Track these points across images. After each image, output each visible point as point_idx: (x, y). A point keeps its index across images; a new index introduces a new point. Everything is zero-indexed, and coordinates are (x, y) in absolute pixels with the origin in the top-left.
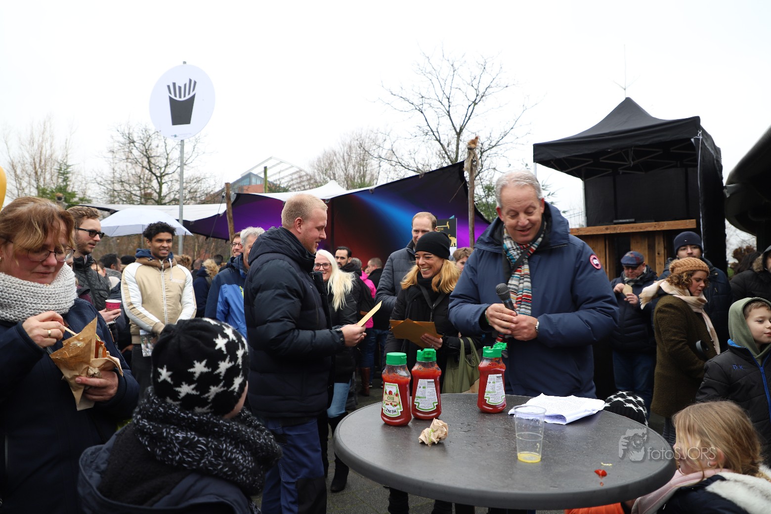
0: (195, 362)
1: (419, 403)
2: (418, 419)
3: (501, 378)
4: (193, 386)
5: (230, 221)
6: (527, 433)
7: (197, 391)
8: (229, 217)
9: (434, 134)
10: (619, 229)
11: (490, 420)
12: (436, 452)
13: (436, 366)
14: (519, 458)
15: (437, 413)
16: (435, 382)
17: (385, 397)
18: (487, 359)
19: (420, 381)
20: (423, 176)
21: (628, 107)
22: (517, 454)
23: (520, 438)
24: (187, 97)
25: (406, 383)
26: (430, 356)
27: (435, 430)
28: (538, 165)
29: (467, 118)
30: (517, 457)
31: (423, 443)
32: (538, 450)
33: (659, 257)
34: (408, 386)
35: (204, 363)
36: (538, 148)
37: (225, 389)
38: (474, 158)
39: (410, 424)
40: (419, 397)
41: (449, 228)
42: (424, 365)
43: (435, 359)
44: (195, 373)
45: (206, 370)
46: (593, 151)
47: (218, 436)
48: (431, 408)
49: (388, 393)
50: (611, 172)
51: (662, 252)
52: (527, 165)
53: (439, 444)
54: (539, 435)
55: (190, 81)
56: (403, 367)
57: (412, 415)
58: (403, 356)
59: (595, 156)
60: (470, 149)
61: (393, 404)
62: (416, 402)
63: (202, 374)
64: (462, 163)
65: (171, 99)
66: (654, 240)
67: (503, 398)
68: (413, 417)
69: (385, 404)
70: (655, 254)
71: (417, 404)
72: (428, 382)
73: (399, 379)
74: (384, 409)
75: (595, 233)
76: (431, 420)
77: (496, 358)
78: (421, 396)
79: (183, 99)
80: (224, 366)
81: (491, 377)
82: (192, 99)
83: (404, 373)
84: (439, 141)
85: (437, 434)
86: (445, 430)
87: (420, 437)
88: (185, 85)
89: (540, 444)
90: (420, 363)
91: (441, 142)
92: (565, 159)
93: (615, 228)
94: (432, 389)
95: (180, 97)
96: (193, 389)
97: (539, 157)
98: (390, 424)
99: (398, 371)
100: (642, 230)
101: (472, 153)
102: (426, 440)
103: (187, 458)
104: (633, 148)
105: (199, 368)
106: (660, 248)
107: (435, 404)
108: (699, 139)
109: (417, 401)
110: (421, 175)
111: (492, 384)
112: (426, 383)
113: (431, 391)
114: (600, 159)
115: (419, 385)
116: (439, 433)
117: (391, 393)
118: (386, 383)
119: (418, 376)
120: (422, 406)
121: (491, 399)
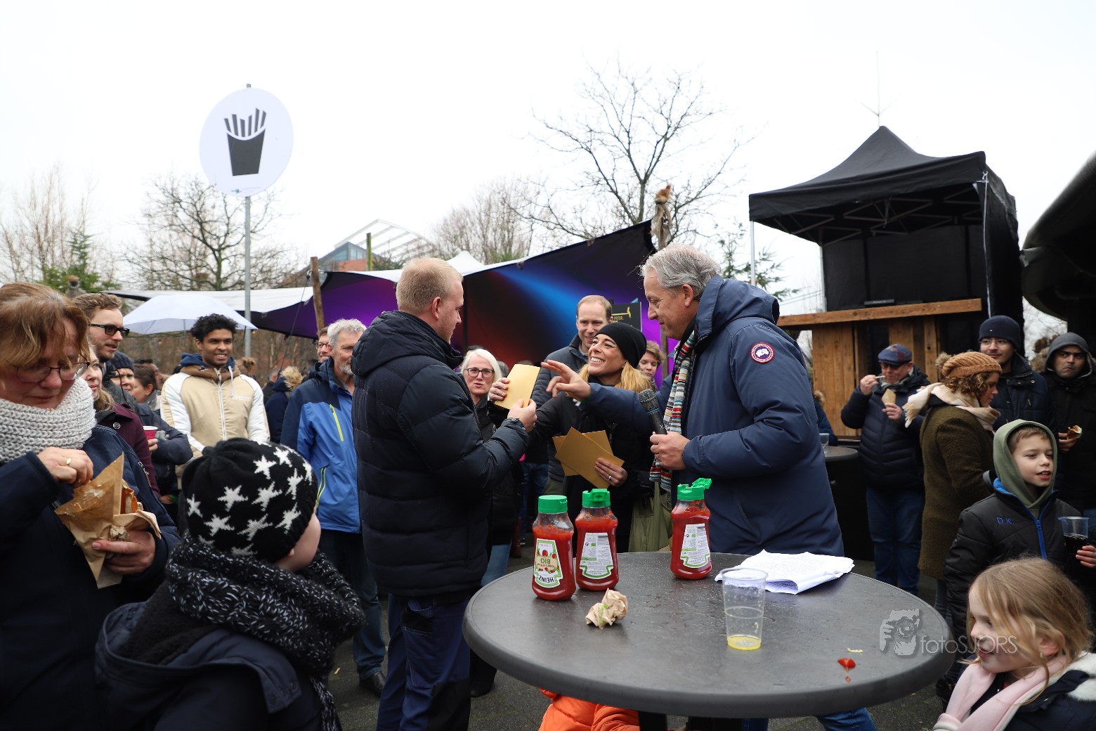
0: (227, 488)
1: (586, 567)
2: (585, 589)
3: (704, 529)
4: (226, 520)
5: (318, 312)
6: (740, 607)
7: (231, 526)
8: (317, 306)
9: (608, 184)
10: (872, 314)
11: (689, 589)
12: (610, 636)
13: (610, 514)
14: (730, 644)
15: (613, 581)
16: (609, 537)
17: (538, 559)
18: (683, 502)
19: (589, 536)
20: (592, 242)
21: (883, 139)
22: (725, 638)
23: (731, 615)
24: (254, 135)
25: (567, 538)
26: (601, 500)
27: (609, 605)
28: (756, 224)
29: (655, 160)
30: (726, 642)
31: (592, 625)
32: (756, 631)
33: (930, 352)
34: (569, 543)
35: (238, 489)
36: (754, 199)
37: (271, 524)
38: (664, 215)
39: (574, 597)
40: (587, 559)
41: (630, 316)
42: (592, 512)
43: (608, 503)
44: (226, 502)
45: (241, 499)
46: (835, 204)
47: (258, 584)
48: (603, 574)
49: (541, 553)
50: (859, 233)
51: (934, 346)
52: (741, 225)
53: (615, 626)
54: (758, 610)
55: (258, 111)
56: (562, 517)
57: (576, 584)
58: (562, 500)
59: (838, 210)
60: (659, 203)
61: (549, 569)
62: (582, 566)
63: (236, 504)
64: (649, 223)
65: (230, 138)
66: (923, 329)
67: (707, 557)
68: (578, 587)
69: (537, 570)
70: (924, 349)
71: (584, 569)
72: (600, 537)
73: (557, 533)
74: (536, 576)
75: (838, 321)
76: (603, 591)
77: (696, 501)
78: (589, 557)
79: (247, 138)
80: (266, 495)
81: (690, 529)
82: (260, 138)
83: (563, 525)
84: (616, 193)
85: (611, 611)
86: (624, 606)
87: (587, 616)
88: (250, 118)
89: (759, 622)
90: (587, 510)
91: (619, 194)
92: (793, 214)
93: (866, 313)
94: (606, 546)
95: (243, 135)
96: (226, 524)
97: (758, 213)
98: (544, 598)
99: (556, 521)
100: (905, 315)
101: (661, 208)
102: (597, 620)
103: (213, 608)
104: (890, 199)
105: (232, 496)
106: (931, 340)
107: (610, 569)
108: (984, 184)
109: (584, 564)
110: (590, 241)
111: (690, 538)
112: (597, 538)
113: (603, 550)
114: (845, 214)
115: (586, 541)
116: (615, 609)
117: (545, 553)
118: (538, 539)
119: (584, 529)
120: (591, 572)
121: (690, 560)
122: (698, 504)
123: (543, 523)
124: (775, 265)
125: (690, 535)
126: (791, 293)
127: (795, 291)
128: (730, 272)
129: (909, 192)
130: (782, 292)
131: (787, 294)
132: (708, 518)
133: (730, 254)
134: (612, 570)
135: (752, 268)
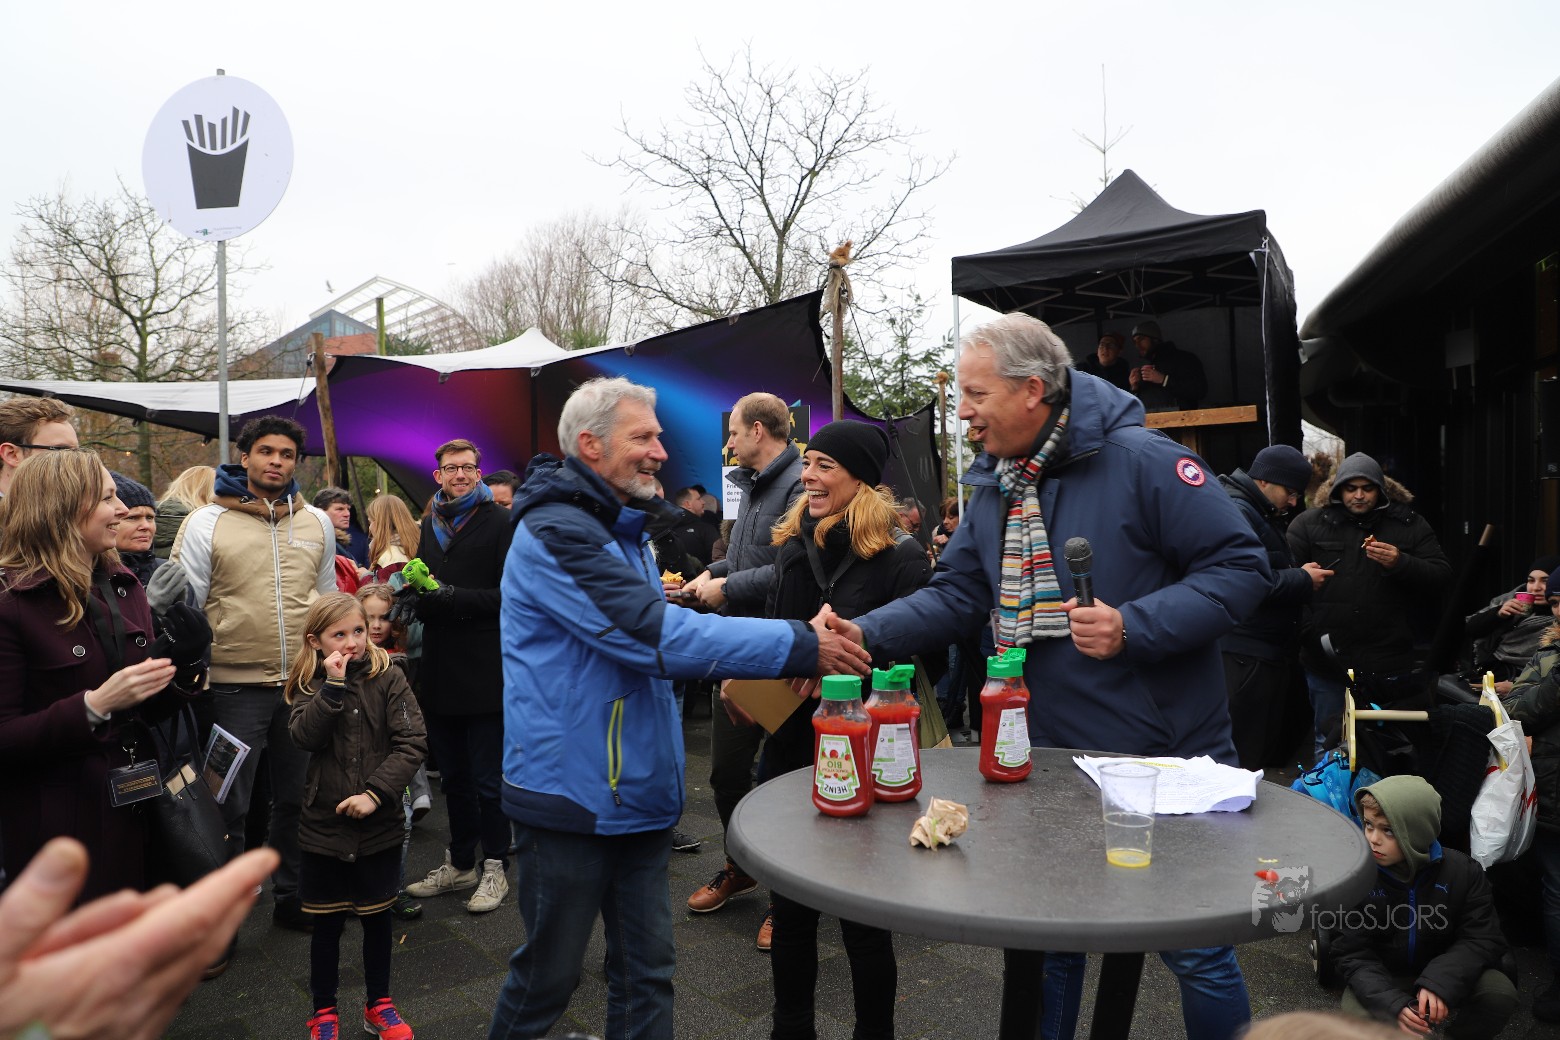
1: (881, 771)
2: (881, 801)
5: (325, 415)
8: (323, 407)
11: (1014, 794)
12: (947, 861)
13: (910, 698)
15: (915, 788)
16: (910, 729)
18: (996, 680)
19: (884, 729)
20: (736, 320)
21: (1128, 188)
24: (230, 148)
25: (864, 733)
26: (903, 679)
27: (939, 818)
28: (963, 301)
29: (798, 203)
31: (920, 846)
34: (865, 739)
36: (961, 265)
38: (842, 284)
39: (869, 813)
40: (881, 760)
42: (882, 695)
43: (909, 684)
46: (1069, 274)
48: (903, 779)
50: (1092, 313)
52: (918, 298)
53: (950, 846)
55: (236, 112)
56: (855, 704)
59: (1068, 282)
60: (836, 267)
62: (876, 770)
64: (818, 294)
67: (1027, 752)
69: (821, 778)
71: (878, 774)
72: (899, 729)
73: (850, 726)
74: (819, 785)
77: (1012, 679)
78: (884, 757)
81: (1007, 715)
85: (944, 828)
86: (964, 819)
87: (912, 834)
88: (224, 121)
91: (748, 251)
92: (1009, 288)
94: (904, 742)
97: (962, 283)
99: (848, 710)
101: (838, 274)
102: (927, 839)
104: (1143, 270)
107: (912, 772)
108: (1263, 254)
109: (878, 767)
111: (1008, 727)
112: (895, 731)
113: (904, 746)
114: (1077, 288)
115: (880, 735)
116: (949, 823)
117: (833, 754)
118: (822, 735)
119: (879, 719)
120: (887, 777)
121: (1006, 757)
122: (1014, 682)
123: (830, 713)
125: (1008, 723)
129: (1167, 261)
132: (1025, 700)
133: (904, 339)
134: (914, 774)
135: (934, 358)
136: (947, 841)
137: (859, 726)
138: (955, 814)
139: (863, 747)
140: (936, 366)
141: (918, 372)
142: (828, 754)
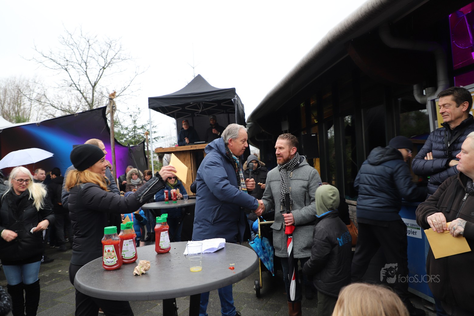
1: (125, 255)
2: (125, 264)
9: (76, 86)
10: (198, 147)
12: (144, 278)
15: (135, 258)
16: (133, 240)
18: (159, 224)
19: (125, 241)
25: (118, 243)
27: (142, 266)
28: (151, 110)
29: (99, 77)
31: (136, 275)
34: (119, 245)
36: (151, 99)
38: (113, 105)
39: (122, 267)
48: (131, 256)
50: (191, 115)
54: (200, 257)
56: (115, 235)
59: (183, 106)
60: (111, 99)
62: (123, 254)
64: (104, 108)
67: (169, 244)
69: (105, 259)
71: (123, 255)
72: (130, 241)
73: (114, 242)
74: (105, 261)
78: (125, 250)
81: (163, 234)
83: (116, 238)
84: (80, 91)
85: (143, 269)
87: (134, 272)
91: (82, 92)
92: (166, 107)
93: (195, 147)
94: (132, 245)
97: (152, 105)
98: (110, 270)
99: (113, 237)
101: (112, 101)
104: (204, 103)
108: (235, 100)
111: (163, 237)
112: (128, 242)
114: (186, 107)
115: (124, 244)
116: (145, 267)
117: (109, 251)
118: (105, 246)
119: (123, 239)
120: (126, 256)
121: (163, 246)
122: (164, 224)
123: (107, 239)
124: (154, 126)
125: (163, 236)
126: (161, 138)
127: (162, 137)
128: (135, 129)
129: (210, 101)
130: (157, 137)
131: (159, 138)
133: (135, 121)
134: (135, 254)
135: (144, 127)
136: (144, 272)
137: (117, 241)
138: (147, 264)
139: (118, 248)
140: (145, 130)
141: (139, 131)
142: (107, 251)
